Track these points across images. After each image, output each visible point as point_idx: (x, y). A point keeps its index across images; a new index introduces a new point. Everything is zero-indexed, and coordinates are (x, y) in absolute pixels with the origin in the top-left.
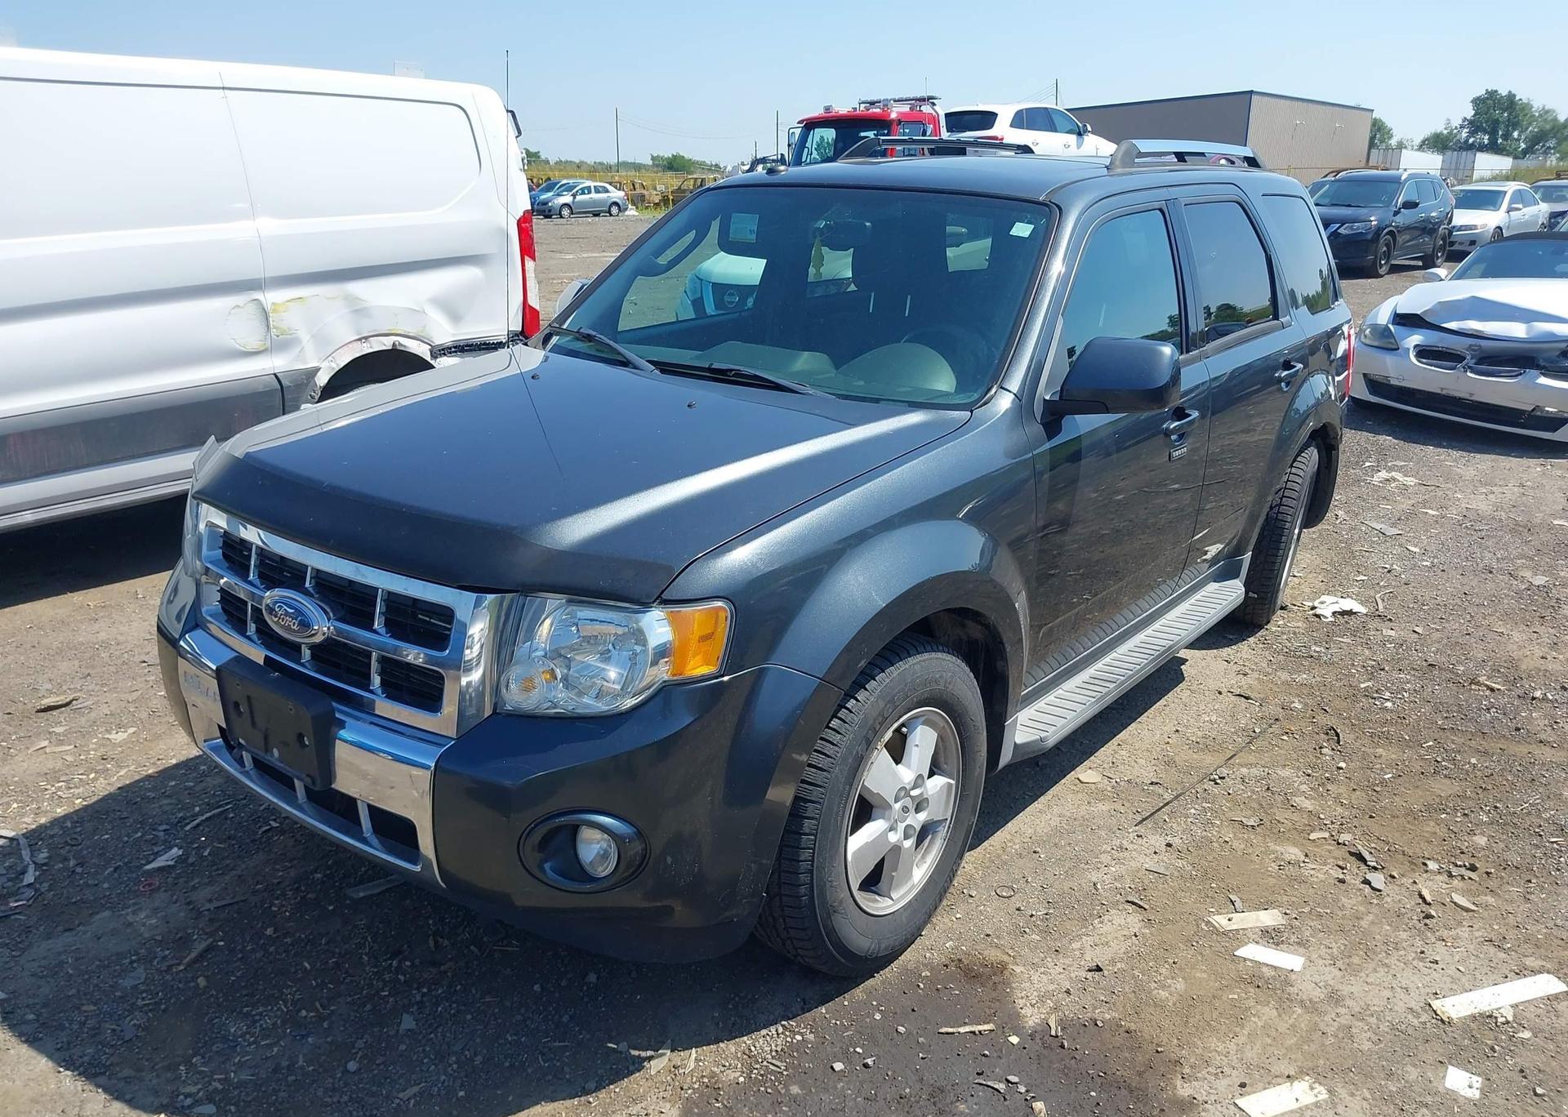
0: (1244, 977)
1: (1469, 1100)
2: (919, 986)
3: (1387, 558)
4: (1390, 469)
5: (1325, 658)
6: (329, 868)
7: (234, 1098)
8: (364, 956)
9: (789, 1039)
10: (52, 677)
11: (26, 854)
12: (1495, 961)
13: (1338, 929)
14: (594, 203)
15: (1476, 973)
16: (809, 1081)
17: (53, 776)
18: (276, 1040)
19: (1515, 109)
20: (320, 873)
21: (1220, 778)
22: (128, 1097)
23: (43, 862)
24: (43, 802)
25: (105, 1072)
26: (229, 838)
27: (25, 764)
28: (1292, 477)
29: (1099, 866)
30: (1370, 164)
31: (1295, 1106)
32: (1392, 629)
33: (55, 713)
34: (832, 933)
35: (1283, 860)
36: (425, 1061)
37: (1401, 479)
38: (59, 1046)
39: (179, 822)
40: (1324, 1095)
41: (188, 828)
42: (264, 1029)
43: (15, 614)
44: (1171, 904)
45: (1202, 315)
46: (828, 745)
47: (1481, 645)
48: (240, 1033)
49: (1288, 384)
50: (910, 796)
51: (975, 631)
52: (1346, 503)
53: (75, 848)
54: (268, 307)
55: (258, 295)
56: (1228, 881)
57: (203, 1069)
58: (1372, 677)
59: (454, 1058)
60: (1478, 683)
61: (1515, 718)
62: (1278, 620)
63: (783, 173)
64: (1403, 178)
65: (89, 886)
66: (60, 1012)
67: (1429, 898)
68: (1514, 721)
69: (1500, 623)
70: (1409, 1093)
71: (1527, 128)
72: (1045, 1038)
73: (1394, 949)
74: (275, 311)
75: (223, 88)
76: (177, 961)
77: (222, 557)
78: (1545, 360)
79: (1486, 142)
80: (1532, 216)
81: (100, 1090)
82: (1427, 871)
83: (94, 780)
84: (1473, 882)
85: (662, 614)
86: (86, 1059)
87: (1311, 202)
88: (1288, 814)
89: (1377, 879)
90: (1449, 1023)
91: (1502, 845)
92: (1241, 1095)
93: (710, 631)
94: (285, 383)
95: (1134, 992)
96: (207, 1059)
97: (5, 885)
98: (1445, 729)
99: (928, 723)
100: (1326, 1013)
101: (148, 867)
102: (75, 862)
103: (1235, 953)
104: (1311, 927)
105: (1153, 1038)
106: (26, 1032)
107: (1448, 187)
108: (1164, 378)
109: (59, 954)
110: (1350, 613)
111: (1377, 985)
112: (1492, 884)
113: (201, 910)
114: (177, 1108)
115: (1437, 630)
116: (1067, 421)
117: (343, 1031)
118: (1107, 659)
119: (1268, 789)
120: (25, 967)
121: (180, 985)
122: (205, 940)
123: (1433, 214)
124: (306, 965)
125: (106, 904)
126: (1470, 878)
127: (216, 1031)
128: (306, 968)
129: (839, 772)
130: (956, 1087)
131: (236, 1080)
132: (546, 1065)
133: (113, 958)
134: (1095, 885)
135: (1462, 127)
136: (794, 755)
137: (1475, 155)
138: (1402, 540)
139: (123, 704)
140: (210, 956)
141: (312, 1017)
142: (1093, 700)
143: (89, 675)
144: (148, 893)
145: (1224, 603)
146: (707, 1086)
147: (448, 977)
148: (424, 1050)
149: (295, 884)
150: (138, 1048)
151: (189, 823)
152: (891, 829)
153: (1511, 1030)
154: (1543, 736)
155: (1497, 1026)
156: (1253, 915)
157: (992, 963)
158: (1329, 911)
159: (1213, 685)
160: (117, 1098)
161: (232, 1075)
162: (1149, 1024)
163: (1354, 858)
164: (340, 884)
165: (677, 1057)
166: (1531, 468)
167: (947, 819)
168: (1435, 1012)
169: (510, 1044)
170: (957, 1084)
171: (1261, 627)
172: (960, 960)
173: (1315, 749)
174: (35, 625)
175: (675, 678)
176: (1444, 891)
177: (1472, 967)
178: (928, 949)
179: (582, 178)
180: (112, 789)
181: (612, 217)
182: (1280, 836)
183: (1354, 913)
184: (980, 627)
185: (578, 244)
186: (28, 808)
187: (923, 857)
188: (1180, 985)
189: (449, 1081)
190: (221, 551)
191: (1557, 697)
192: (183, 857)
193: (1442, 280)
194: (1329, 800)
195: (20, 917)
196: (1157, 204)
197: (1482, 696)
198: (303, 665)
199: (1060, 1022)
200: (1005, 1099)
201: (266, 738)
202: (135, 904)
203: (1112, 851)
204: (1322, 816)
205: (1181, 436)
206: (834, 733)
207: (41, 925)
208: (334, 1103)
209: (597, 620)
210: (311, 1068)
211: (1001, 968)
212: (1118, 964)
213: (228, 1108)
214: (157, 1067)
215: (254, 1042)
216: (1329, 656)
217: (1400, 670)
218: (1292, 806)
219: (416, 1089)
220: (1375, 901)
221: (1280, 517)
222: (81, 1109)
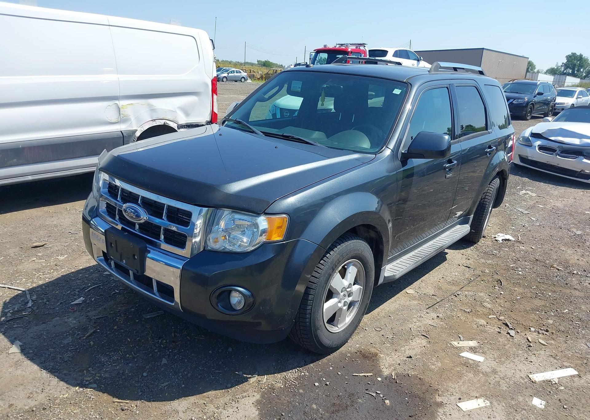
0: (462, 363)
1: (541, 409)
2: (346, 359)
3: (523, 221)
4: (526, 190)
5: (498, 255)
6: (137, 307)
7: (104, 382)
8: (149, 338)
9: (299, 374)
10: (37, 236)
11: (28, 296)
12: (553, 363)
13: (497, 349)
14: (235, 77)
15: (546, 366)
16: (306, 389)
17: (38, 270)
18: (118, 364)
19: (582, 60)
20: (133, 309)
21: (458, 295)
22: (66, 380)
23: (34, 300)
24: (34, 279)
25: (58, 371)
26: (101, 295)
27: (27, 266)
28: (490, 189)
29: (412, 322)
30: (526, 78)
31: (478, 407)
32: (523, 247)
33: (38, 248)
34: (317, 337)
35: (479, 324)
36: (170, 374)
37: (530, 194)
38: (41, 362)
39: (83, 288)
40: (488, 404)
41: (86, 291)
42: (114, 360)
43: (23, 213)
44: (438, 337)
45: (460, 128)
46: (319, 269)
47: (555, 254)
48: (105, 361)
49: (490, 154)
50: (347, 291)
51: (373, 234)
52: (509, 201)
53: (46, 295)
54: (120, 106)
55: (117, 102)
56: (458, 330)
57: (92, 372)
58: (515, 263)
59: (181, 374)
60: (553, 267)
61: (566, 280)
62: (482, 241)
63: (312, 67)
64: (538, 84)
65: (51, 309)
66: (41, 351)
67: (530, 340)
68: (566, 281)
69: (563, 246)
70: (519, 405)
71: (586, 68)
72: (391, 379)
73: (517, 356)
74: (122, 108)
75: (109, 25)
76: (83, 336)
77: (108, 192)
78: (586, 153)
79: (571, 72)
80: (585, 101)
81: (56, 377)
82: (530, 331)
83: (53, 272)
84: (547, 336)
85: (265, 218)
86: (51, 367)
87: (503, 91)
88: (482, 309)
89: (512, 333)
90: (535, 382)
91: (558, 324)
92: (459, 402)
93: (281, 225)
94: (125, 134)
95: (423, 366)
96: (94, 369)
97: (21, 307)
98: (540, 282)
99: (354, 265)
100: (491, 377)
101: (72, 303)
102: (46, 300)
103: (460, 355)
104: (487, 347)
105: (429, 381)
106: (29, 356)
107: (555, 88)
108: (445, 147)
109: (41, 331)
110: (508, 240)
111: (510, 368)
112: (554, 337)
113: (92, 319)
114: (83, 385)
115: (540, 248)
116: (409, 161)
117: (142, 362)
118: (419, 249)
119: (475, 299)
120: (29, 335)
121: (84, 344)
122: (93, 329)
123: (549, 98)
124: (129, 340)
125: (58, 315)
126: (546, 334)
127: (97, 359)
128: (128, 341)
129: (322, 279)
130: (358, 394)
131: (104, 377)
132: (213, 378)
133: (60, 333)
134: (410, 328)
135: (562, 66)
136: (305, 275)
137: (566, 77)
138: (529, 215)
139: (63, 247)
140: (94, 334)
141: (130, 357)
142: (413, 263)
143: (50, 236)
144: (72, 312)
145: (463, 232)
146: (270, 388)
147: (179, 347)
148: (170, 371)
149: (125, 312)
150: (69, 364)
151: (86, 289)
152: (339, 302)
153: (557, 386)
154: (576, 287)
155: (552, 385)
156: (467, 342)
157: (373, 353)
158: (494, 342)
159: (457, 262)
160: (62, 381)
161: (103, 375)
162: (428, 377)
163: (504, 325)
164: (141, 313)
165: (260, 378)
166: (579, 193)
167: (359, 301)
168: (530, 379)
169: (201, 370)
170: (359, 393)
171: (475, 243)
172: (361, 351)
173: (493, 287)
174: (30, 218)
175: (267, 241)
176: (536, 338)
177: (544, 364)
178: (350, 347)
179: (231, 67)
180: (59, 276)
181: (242, 83)
182: (478, 316)
183: (503, 344)
184: (374, 233)
185: (229, 92)
186: (29, 281)
187: (350, 314)
188: (439, 364)
189: (179, 381)
190: (107, 189)
191: (582, 274)
192: (85, 301)
193: (550, 122)
194: (497, 305)
195: (26, 318)
196: (446, 86)
197: (555, 272)
198: (135, 230)
199: (396, 374)
200: (375, 399)
201: (121, 256)
202: (67, 316)
203: (418, 318)
204: (494, 310)
205: (450, 170)
206: (321, 265)
207: (34, 321)
208: (138, 386)
209: (241, 219)
210: (130, 374)
211: (376, 355)
212: (418, 356)
213: (101, 386)
214: (76, 371)
215: (110, 364)
216: (500, 255)
217: (525, 261)
218: (483, 306)
219: (167, 383)
220: (511, 340)
221: (484, 203)
222: (49, 383)
